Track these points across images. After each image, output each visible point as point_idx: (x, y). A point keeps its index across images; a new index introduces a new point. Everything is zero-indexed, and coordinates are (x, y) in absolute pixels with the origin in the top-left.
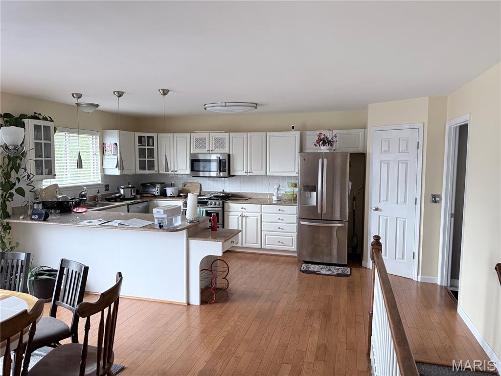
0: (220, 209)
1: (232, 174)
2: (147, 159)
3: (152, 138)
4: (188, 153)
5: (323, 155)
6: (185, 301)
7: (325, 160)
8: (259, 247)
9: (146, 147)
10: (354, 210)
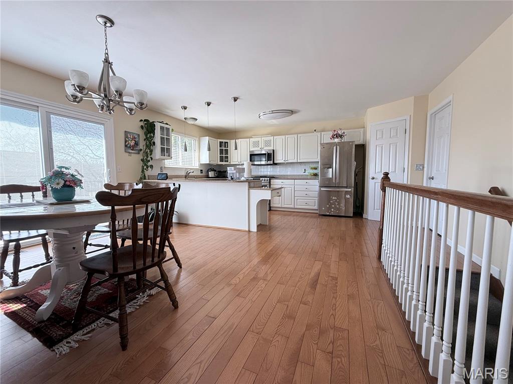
0: (268, 183)
1: (275, 162)
2: (224, 155)
3: (227, 143)
4: (248, 151)
5: (336, 144)
6: (247, 229)
7: (338, 147)
8: (293, 207)
9: (224, 148)
10: (357, 183)
